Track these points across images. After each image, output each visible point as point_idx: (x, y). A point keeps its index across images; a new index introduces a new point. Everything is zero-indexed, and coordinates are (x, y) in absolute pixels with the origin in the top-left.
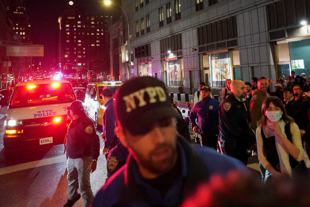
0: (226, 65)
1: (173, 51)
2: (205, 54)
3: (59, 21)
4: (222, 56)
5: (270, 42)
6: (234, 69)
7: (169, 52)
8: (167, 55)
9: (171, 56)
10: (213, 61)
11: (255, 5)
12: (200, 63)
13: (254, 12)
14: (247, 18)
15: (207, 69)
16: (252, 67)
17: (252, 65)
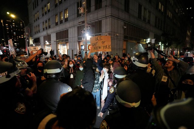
0: (65, 48)
1: (48, 41)
2: (58, 44)
3: (2, 21)
4: (64, 45)
5: (78, 41)
6: (68, 50)
7: (46, 42)
8: (46, 43)
9: (48, 43)
10: (61, 47)
11: (74, 26)
12: (57, 47)
13: (74, 29)
14: (71, 31)
15: (59, 49)
16: (72, 50)
17: (72, 49)
